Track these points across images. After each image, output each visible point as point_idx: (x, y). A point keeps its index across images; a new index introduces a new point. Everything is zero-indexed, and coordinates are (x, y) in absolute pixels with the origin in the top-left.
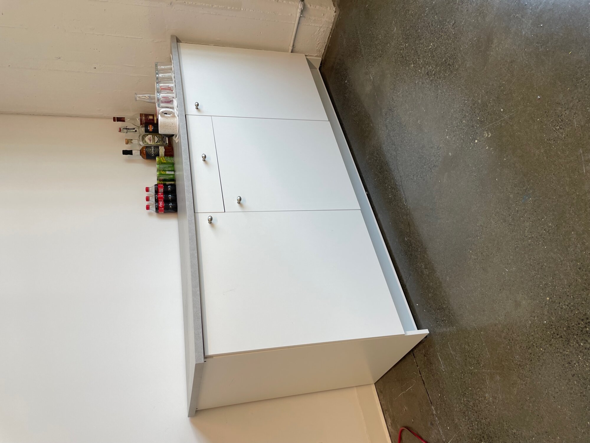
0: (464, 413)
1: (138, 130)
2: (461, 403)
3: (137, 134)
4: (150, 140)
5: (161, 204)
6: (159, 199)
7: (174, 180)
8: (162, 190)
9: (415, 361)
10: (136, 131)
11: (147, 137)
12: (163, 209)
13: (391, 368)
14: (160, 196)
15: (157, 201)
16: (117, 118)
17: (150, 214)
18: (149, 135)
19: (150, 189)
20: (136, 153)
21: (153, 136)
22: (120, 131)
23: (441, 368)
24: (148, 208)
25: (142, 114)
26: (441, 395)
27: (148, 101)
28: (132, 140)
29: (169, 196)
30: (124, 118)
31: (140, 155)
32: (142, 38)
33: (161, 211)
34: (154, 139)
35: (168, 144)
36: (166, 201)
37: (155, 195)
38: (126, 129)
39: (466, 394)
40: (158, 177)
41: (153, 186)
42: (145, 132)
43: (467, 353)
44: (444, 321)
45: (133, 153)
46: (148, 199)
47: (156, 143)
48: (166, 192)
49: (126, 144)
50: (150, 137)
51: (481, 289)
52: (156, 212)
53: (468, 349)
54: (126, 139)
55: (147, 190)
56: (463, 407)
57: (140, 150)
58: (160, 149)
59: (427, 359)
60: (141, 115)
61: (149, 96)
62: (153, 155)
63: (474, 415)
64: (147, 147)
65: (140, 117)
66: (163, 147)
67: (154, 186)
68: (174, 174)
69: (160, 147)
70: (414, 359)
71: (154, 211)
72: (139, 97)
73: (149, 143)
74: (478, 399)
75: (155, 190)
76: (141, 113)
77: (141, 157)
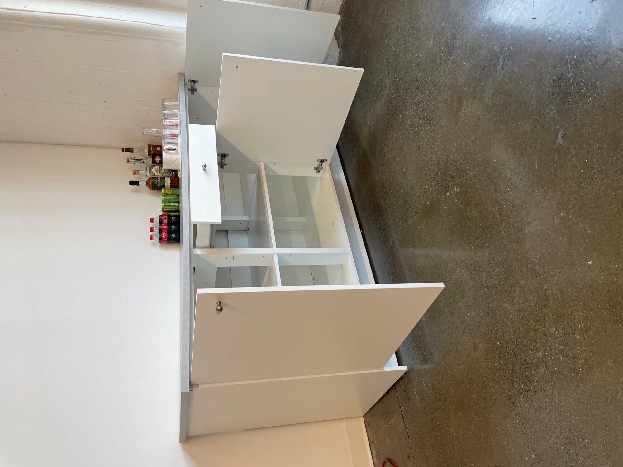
0: (434, 446)
1: (145, 161)
2: (432, 437)
3: (144, 165)
4: (157, 171)
5: (164, 235)
6: (163, 230)
7: (178, 211)
8: (166, 221)
9: (396, 396)
10: (143, 162)
11: (154, 168)
12: (166, 240)
13: (377, 402)
14: (163, 227)
15: (160, 231)
16: (125, 148)
17: (154, 244)
18: (156, 167)
19: (154, 219)
20: (143, 183)
21: (160, 168)
22: (128, 161)
23: (417, 403)
24: (151, 238)
25: (151, 145)
26: (416, 429)
27: (155, 135)
28: (140, 170)
29: (173, 227)
30: (132, 149)
31: (147, 185)
32: (150, 75)
33: (165, 241)
34: (160, 171)
35: (174, 175)
36: (170, 232)
37: (159, 226)
38: (134, 160)
39: (435, 428)
40: (162, 208)
41: (157, 217)
42: (153, 163)
43: (437, 390)
44: (420, 359)
45: (140, 183)
46: (152, 230)
47: (163, 174)
48: (170, 224)
49: (133, 174)
50: (157, 169)
51: (449, 331)
52: (159, 242)
53: (438, 387)
54: (133, 170)
55: (152, 220)
56: (433, 440)
57: (147, 181)
58: (166, 180)
59: (406, 395)
60: (149, 146)
61: (156, 131)
62: (159, 186)
63: (441, 449)
64: (153, 178)
65: (148, 148)
66: (170, 178)
67: (159, 217)
68: (179, 206)
69: (166, 178)
70: (396, 394)
71: (157, 241)
72: (146, 131)
73: (156, 174)
74: (444, 434)
75: (159, 221)
76: (149, 144)
77: (147, 187)
